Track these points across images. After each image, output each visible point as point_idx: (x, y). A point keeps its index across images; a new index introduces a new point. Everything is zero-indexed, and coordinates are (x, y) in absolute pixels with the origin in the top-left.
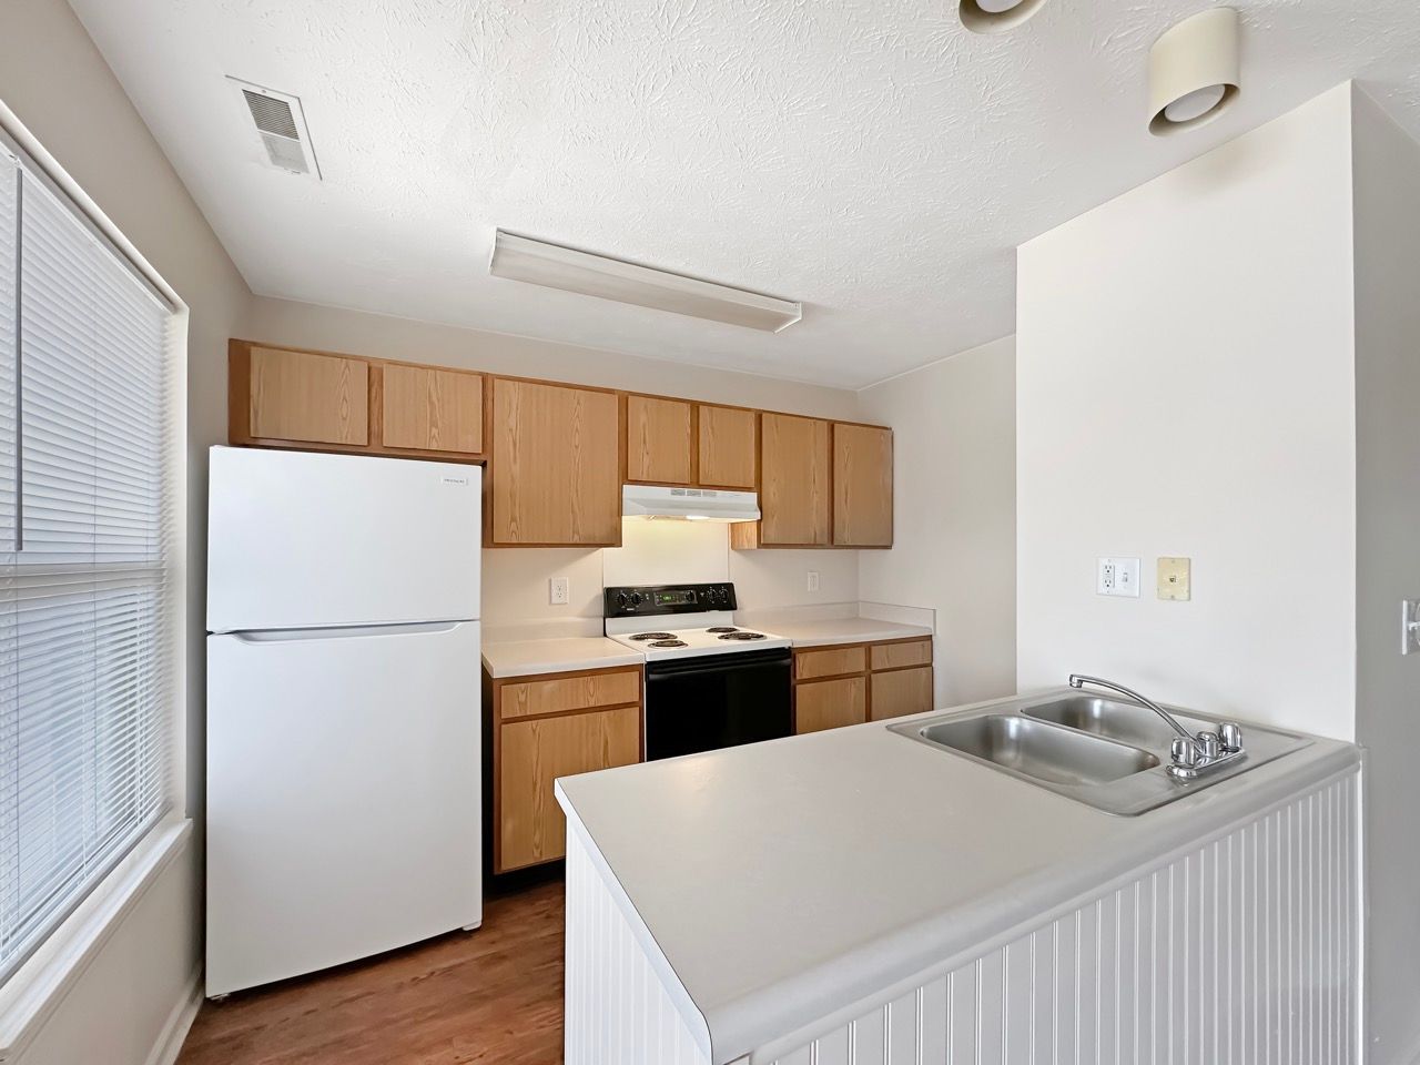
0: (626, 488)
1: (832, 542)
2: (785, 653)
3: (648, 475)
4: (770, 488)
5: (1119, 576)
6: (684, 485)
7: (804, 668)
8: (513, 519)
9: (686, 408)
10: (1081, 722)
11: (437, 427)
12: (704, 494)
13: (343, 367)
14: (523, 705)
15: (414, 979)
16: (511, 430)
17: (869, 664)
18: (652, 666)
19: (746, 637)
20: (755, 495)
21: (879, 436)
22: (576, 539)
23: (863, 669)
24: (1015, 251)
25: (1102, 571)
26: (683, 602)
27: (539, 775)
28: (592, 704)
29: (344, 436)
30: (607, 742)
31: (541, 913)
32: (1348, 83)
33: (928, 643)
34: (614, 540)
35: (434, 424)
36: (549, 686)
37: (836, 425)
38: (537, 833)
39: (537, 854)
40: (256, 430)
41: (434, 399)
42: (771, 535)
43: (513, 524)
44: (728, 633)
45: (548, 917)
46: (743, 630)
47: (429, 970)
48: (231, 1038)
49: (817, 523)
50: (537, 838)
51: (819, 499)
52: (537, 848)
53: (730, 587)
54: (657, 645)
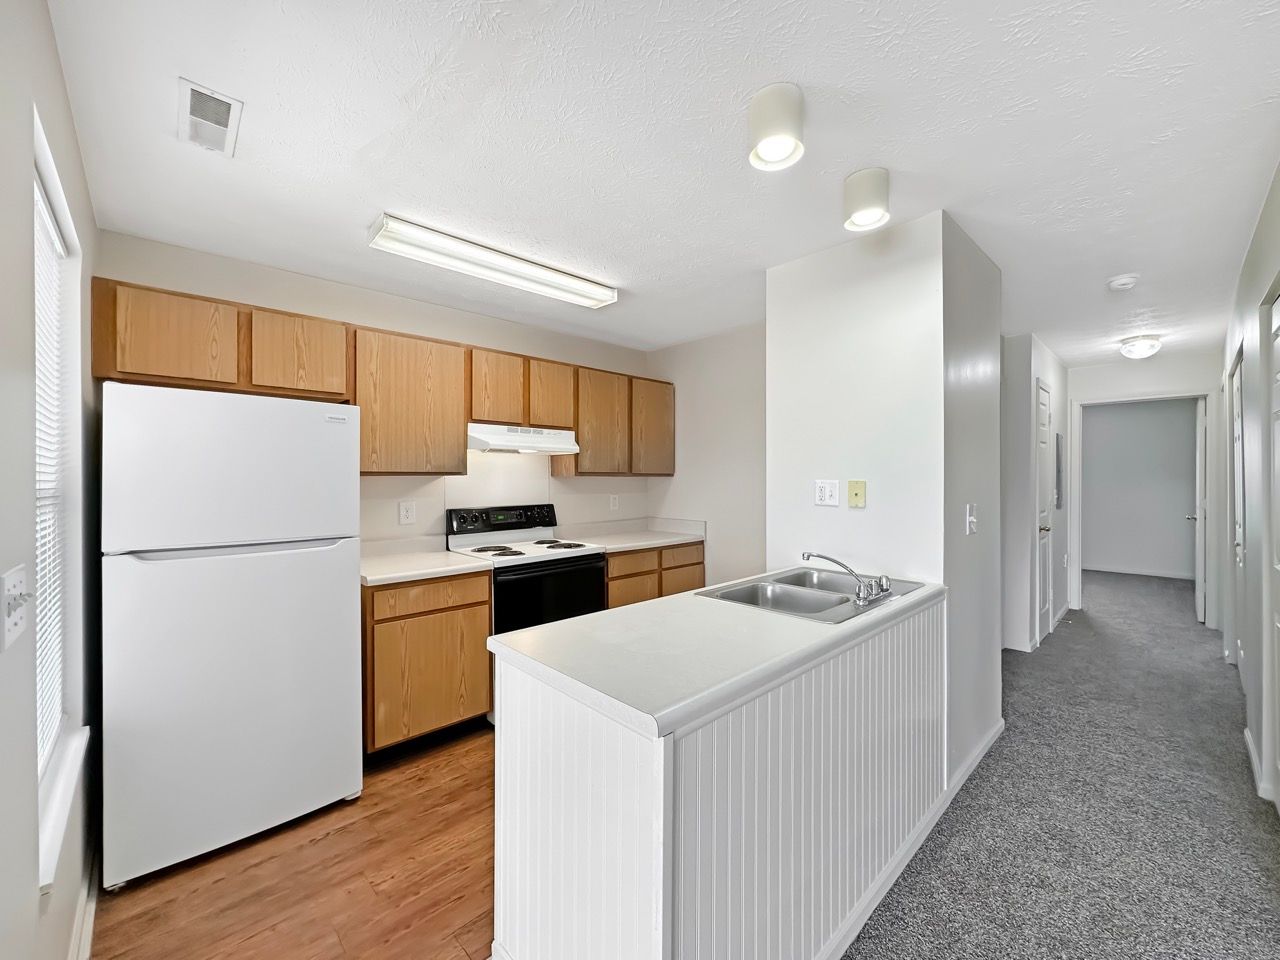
0: (471, 426)
1: (630, 470)
2: (600, 558)
3: (489, 415)
4: (585, 428)
5: (828, 494)
6: (518, 425)
7: (614, 568)
8: (374, 451)
9: (520, 361)
10: (808, 583)
11: (304, 368)
12: (534, 432)
13: (212, 311)
14: (393, 608)
15: (311, 841)
16: (372, 374)
17: (660, 564)
18: (498, 571)
19: (569, 546)
20: (573, 433)
21: (664, 389)
22: (429, 469)
23: (656, 567)
24: (765, 272)
25: (818, 490)
26: (514, 520)
27: (407, 665)
28: (450, 605)
29: (214, 372)
30: (462, 635)
31: (414, 777)
32: (941, 212)
33: (701, 546)
34: (460, 470)
35: (301, 366)
36: (414, 591)
37: (634, 380)
38: (406, 713)
39: (405, 732)
40: (123, 365)
41: (301, 343)
42: (586, 465)
43: (374, 455)
44: (553, 544)
45: (420, 779)
46: (563, 542)
47: (324, 832)
48: (145, 913)
49: (620, 457)
50: (405, 720)
51: (621, 439)
52: (406, 726)
53: (550, 507)
54: (499, 555)
